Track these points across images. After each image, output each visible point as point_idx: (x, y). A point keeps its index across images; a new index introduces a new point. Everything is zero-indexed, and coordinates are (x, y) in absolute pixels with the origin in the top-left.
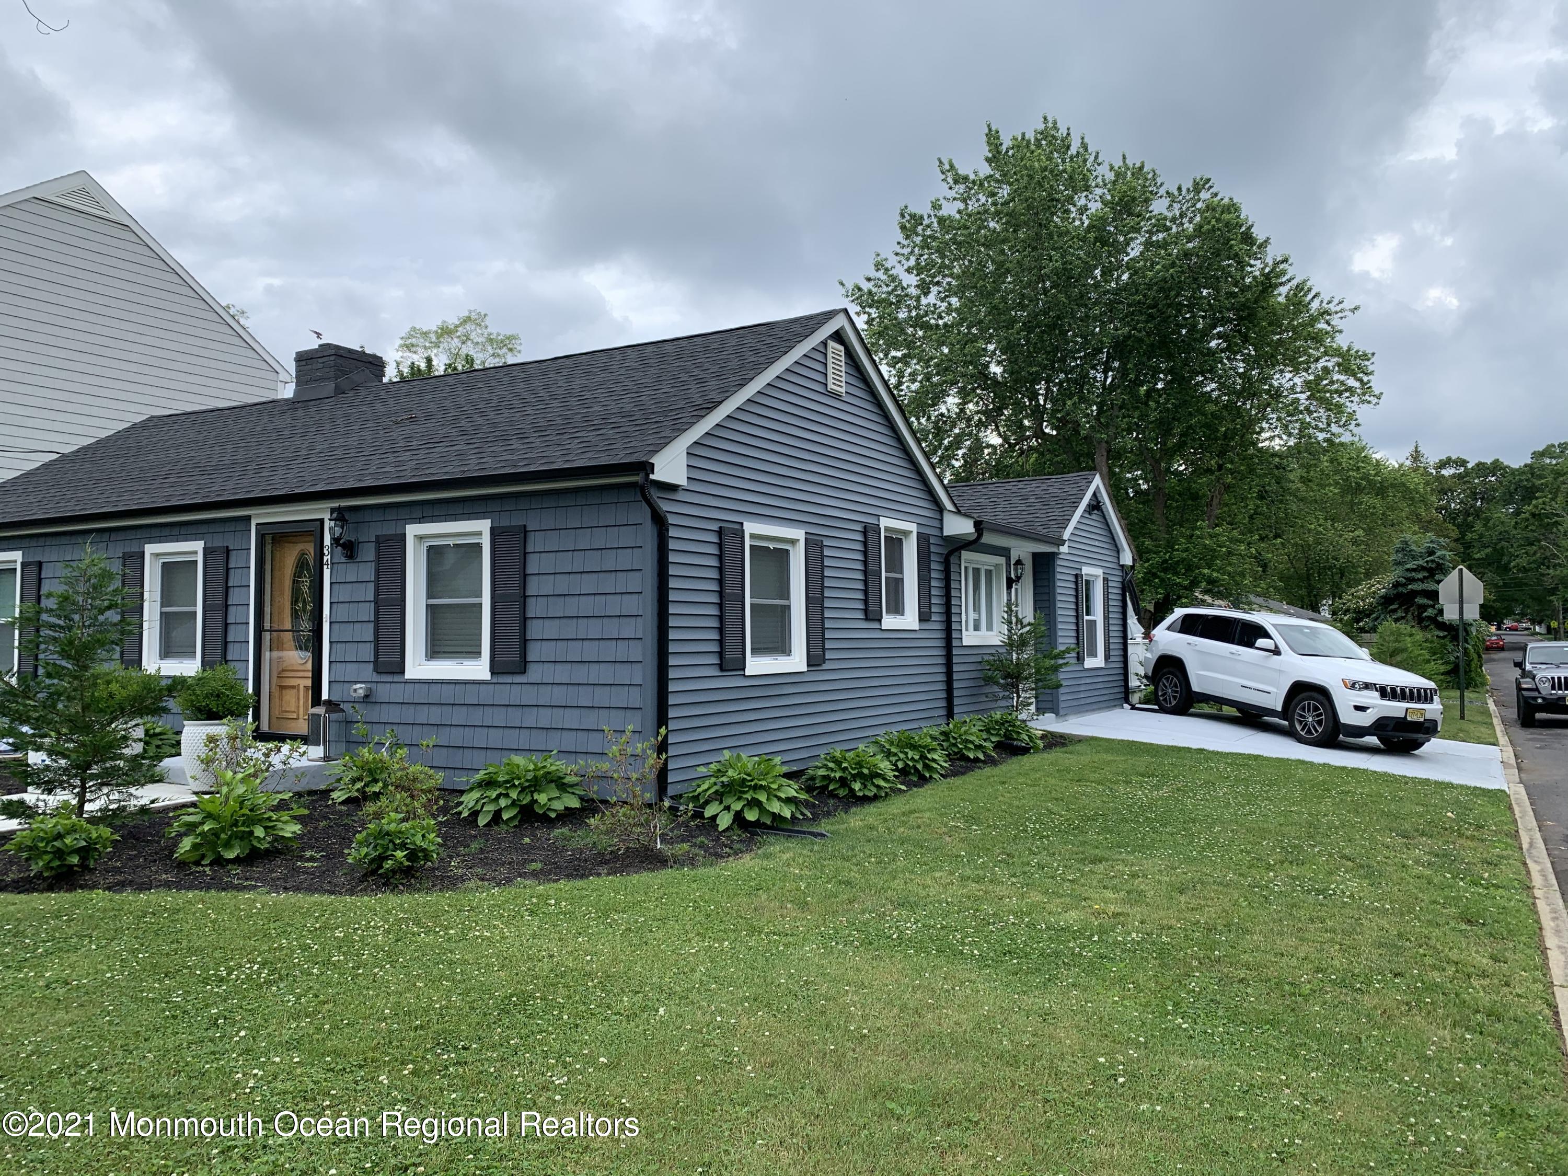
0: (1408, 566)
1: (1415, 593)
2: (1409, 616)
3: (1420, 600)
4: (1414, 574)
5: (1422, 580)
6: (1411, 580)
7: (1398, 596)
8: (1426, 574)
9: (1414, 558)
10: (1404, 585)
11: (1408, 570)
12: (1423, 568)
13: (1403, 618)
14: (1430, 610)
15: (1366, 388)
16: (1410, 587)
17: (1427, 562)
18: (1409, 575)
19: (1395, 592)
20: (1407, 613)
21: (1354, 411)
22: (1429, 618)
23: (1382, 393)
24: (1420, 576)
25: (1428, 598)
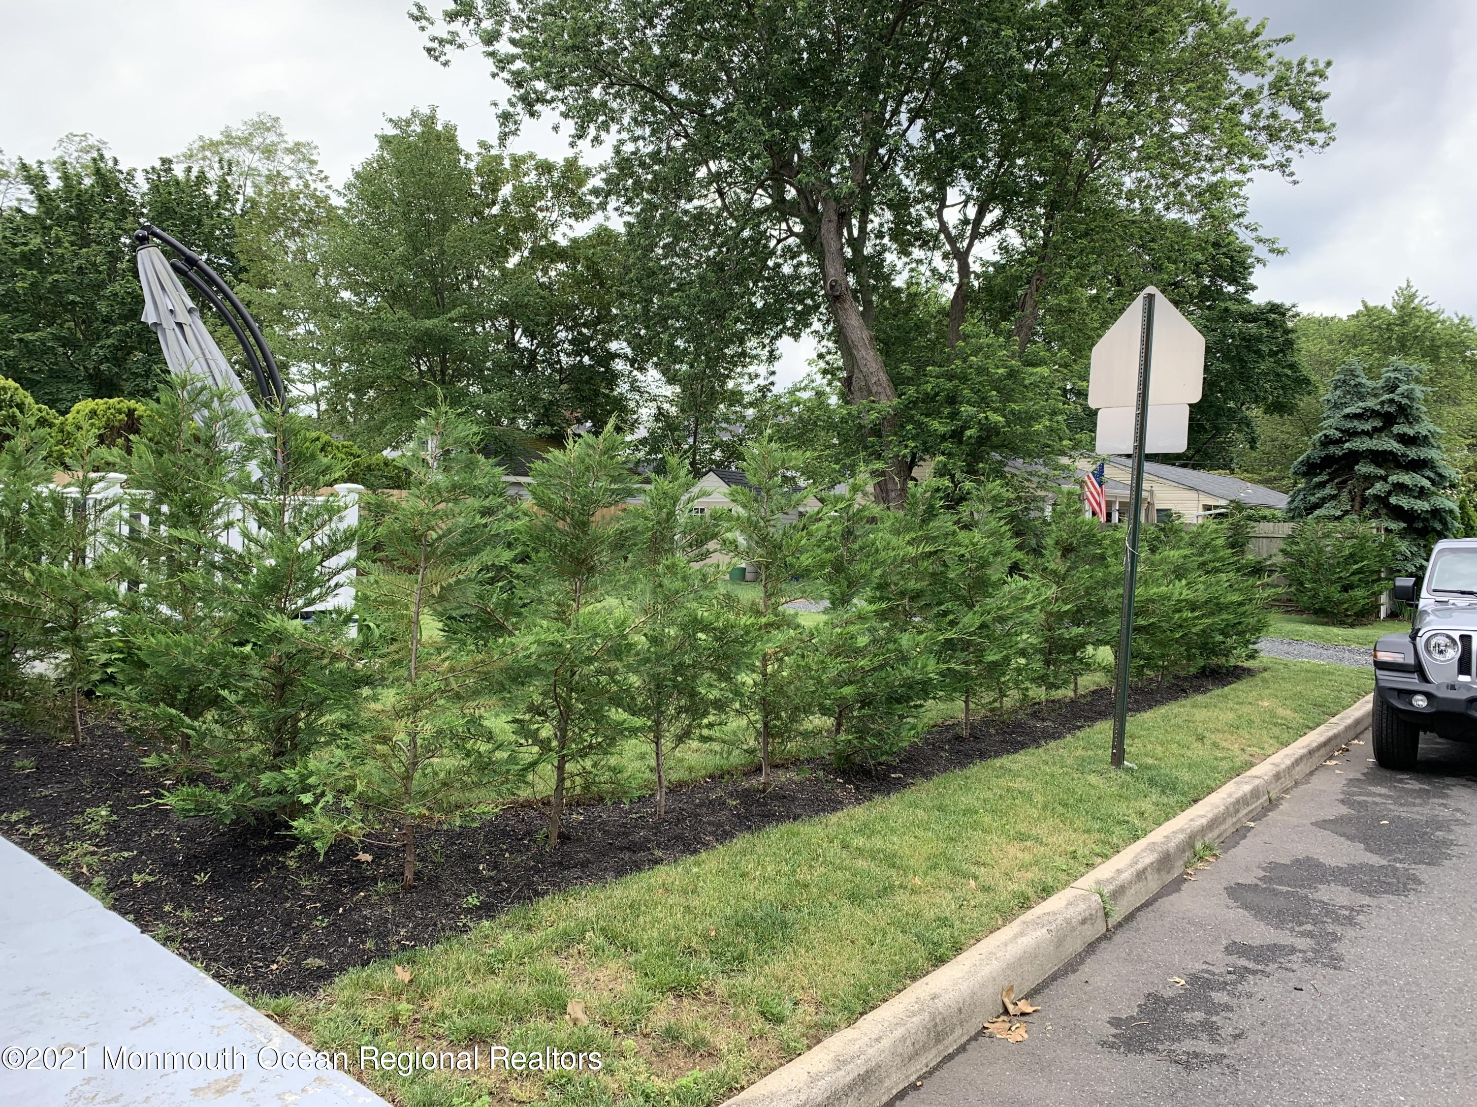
0: (1347, 411)
1: (1354, 457)
2: (1345, 496)
3: (1364, 468)
4: (1356, 423)
5: (1368, 434)
6: (1352, 434)
7: (1328, 461)
8: (1378, 423)
9: (1362, 398)
10: (1339, 442)
11: (1347, 416)
12: (1374, 414)
13: (1333, 497)
14: (1378, 486)
15: (1312, 121)
16: (1347, 445)
17: (1382, 403)
18: (1349, 425)
19: (1323, 454)
20: (1340, 489)
21: (1287, 160)
22: (1377, 497)
23: (1334, 125)
24: (1368, 426)
25: (1379, 465)
